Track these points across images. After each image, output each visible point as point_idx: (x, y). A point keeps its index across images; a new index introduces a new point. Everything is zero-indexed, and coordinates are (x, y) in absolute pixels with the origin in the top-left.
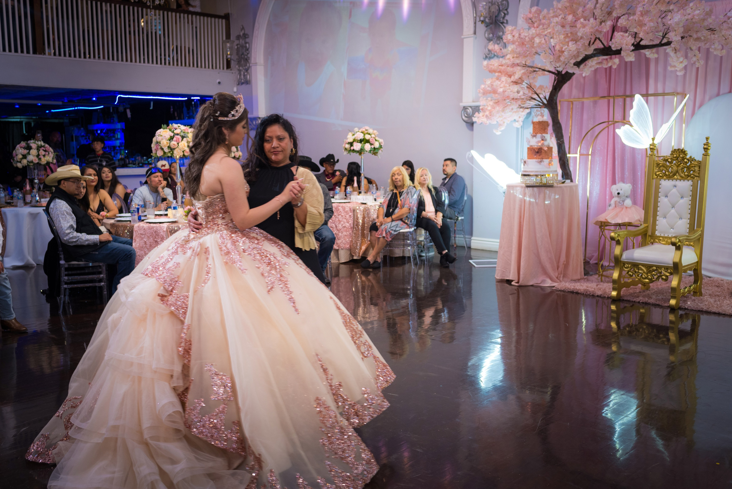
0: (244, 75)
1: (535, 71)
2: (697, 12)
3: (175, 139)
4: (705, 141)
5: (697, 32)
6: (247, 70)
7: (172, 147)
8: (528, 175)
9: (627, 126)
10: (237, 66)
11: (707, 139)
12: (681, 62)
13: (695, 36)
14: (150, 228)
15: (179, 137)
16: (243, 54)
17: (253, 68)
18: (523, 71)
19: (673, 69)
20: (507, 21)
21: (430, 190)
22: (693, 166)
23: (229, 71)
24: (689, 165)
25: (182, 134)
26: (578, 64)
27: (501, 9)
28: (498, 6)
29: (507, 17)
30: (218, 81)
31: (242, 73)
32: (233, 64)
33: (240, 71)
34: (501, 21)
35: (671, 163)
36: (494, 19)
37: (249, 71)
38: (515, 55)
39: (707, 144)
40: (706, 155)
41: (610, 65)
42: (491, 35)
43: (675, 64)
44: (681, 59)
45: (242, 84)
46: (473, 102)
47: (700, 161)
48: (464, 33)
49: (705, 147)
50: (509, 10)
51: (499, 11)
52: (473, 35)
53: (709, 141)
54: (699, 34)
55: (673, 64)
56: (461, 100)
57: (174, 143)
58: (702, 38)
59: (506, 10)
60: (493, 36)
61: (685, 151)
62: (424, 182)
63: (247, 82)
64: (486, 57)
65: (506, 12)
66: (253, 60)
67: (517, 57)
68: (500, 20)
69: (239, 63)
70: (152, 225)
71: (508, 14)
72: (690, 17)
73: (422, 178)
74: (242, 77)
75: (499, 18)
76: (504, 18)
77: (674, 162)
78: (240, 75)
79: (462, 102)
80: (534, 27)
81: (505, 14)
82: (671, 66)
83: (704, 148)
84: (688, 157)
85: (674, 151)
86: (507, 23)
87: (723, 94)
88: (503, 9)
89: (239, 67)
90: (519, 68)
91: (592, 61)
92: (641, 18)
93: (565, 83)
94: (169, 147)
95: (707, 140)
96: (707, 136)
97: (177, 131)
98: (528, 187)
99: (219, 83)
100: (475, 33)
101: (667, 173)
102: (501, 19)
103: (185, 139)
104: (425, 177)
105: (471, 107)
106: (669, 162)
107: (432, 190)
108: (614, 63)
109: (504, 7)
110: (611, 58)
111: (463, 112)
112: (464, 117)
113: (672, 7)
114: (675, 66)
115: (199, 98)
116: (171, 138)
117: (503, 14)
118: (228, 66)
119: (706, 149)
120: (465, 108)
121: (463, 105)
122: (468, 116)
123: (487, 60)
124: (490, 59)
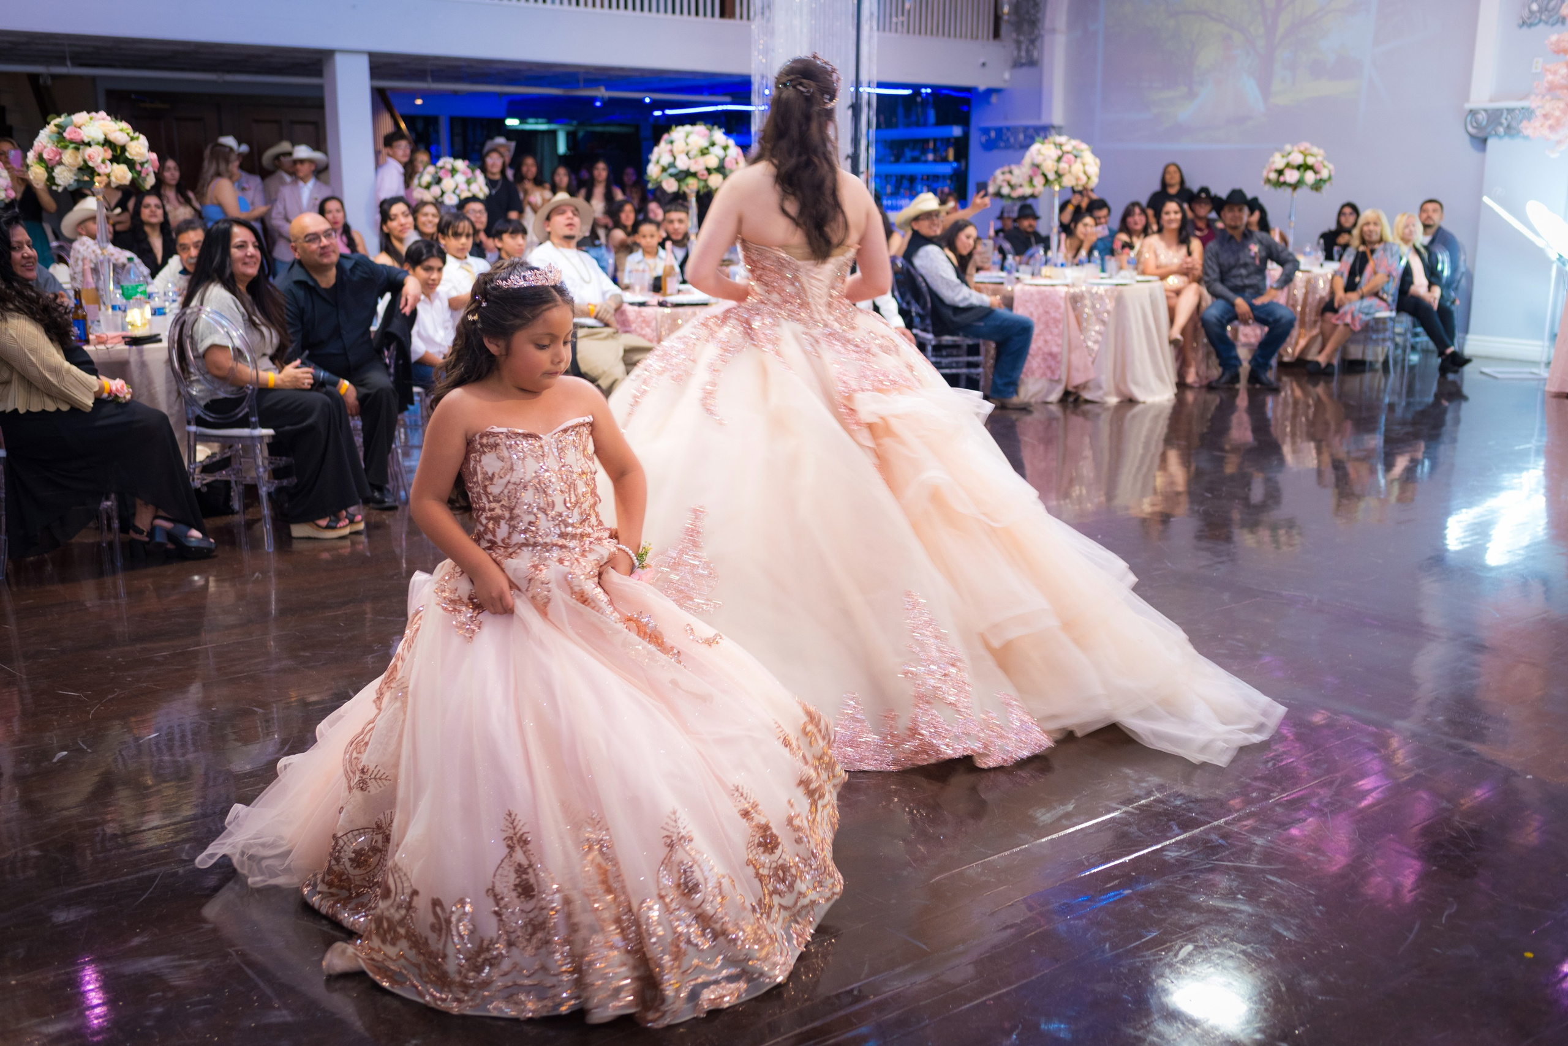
0: (1028, 51)
3: (1064, 159)
6: (1032, 42)
7: (1061, 172)
10: (1014, 35)
14: (1039, 293)
15: (1071, 157)
16: (1028, 12)
17: (1047, 39)
21: (1417, 251)
23: (997, 43)
25: (1075, 152)
30: (982, 60)
31: (1024, 47)
32: (1004, 29)
33: (1018, 43)
37: (1038, 43)
45: (1022, 65)
46: (1491, 101)
56: (1466, 97)
57: (1063, 165)
63: (1032, 63)
64: (1524, 23)
66: (1047, 24)
69: (1018, 27)
70: (1043, 288)
74: (1023, 54)
78: (1019, 49)
79: (1470, 102)
89: (1018, 35)
94: (1056, 172)
97: (1067, 148)
99: (984, 64)
103: (1079, 160)
105: (1486, 111)
107: (1422, 250)
111: (1469, 118)
112: (1471, 129)
115: (929, 91)
116: (1059, 159)
118: (996, 34)
120: (1473, 112)
121: (1468, 106)
122: (1479, 127)
123: (1525, 29)
124: (1530, 25)
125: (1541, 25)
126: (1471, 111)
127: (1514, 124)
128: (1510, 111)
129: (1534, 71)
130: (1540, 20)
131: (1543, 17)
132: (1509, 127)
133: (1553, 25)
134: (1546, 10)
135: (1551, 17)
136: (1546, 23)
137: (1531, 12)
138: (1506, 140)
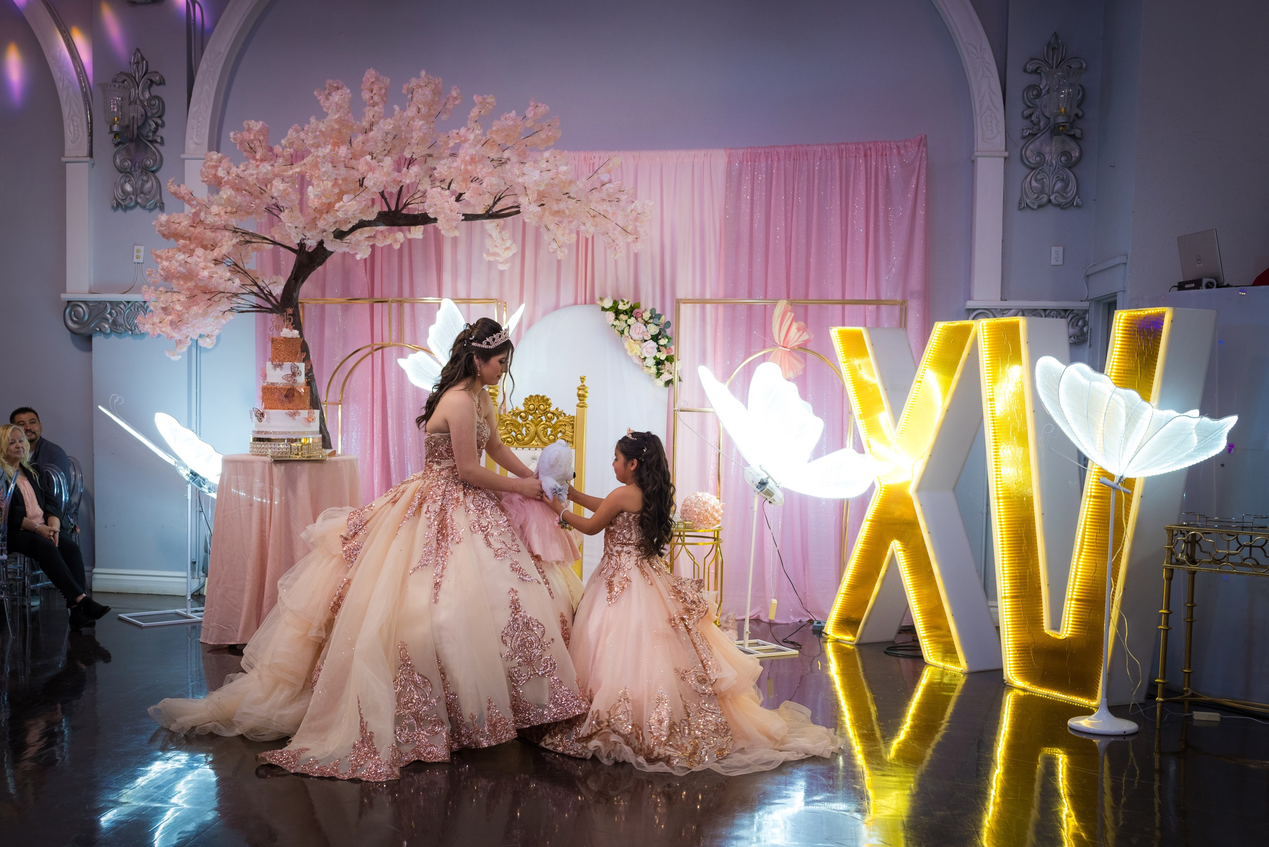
1: (247, 242)
2: (563, 168)
4: (580, 384)
5: (558, 201)
8: (269, 440)
9: (421, 354)
11: (582, 379)
12: (507, 248)
13: (555, 207)
18: (235, 241)
19: (491, 259)
20: (162, 138)
22: (561, 425)
24: (556, 423)
26: (340, 235)
27: (149, 114)
28: (144, 106)
29: (161, 132)
34: (150, 139)
35: (525, 419)
36: (135, 132)
38: (229, 209)
39: (582, 388)
40: (582, 406)
41: (388, 242)
42: (127, 164)
43: (497, 250)
44: (508, 243)
46: (92, 292)
47: (573, 417)
48: (67, 153)
49: (580, 392)
50: (165, 118)
51: (146, 118)
52: (88, 159)
53: (585, 383)
54: (562, 206)
55: (492, 250)
56: (62, 287)
58: (567, 211)
59: (160, 117)
60: (134, 165)
61: (548, 400)
62: (17, 456)
64: (119, 205)
65: (159, 122)
67: (231, 213)
68: (147, 136)
71: (163, 125)
72: (551, 174)
73: (13, 447)
75: (144, 132)
76: (155, 132)
77: (530, 417)
79: (65, 292)
80: (254, 158)
81: (156, 124)
82: (489, 254)
83: (579, 395)
84: (552, 409)
85: (529, 400)
86: (162, 143)
87: (566, 306)
88: (153, 116)
90: (227, 233)
91: (361, 234)
92: (469, 167)
93: (313, 269)
95: (582, 382)
96: (582, 375)
98: (277, 462)
100: (91, 155)
101: (519, 436)
102: (150, 134)
104: (20, 445)
105: (86, 303)
106: (521, 417)
108: (396, 241)
109: (155, 111)
110: (390, 232)
111: (68, 312)
112: (70, 323)
113: (506, 154)
114: (495, 254)
117: (154, 126)
119: (581, 397)
120: (71, 305)
121: (65, 297)
122: (79, 321)
123: (120, 211)
124: (126, 208)
125: (138, 208)
126: (69, 302)
127: (120, 320)
128: (115, 304)
129: (136, 260)
130: (137, 203)
131: (139, 200)
132: (114, 323)
133: (151, 210)
134: (142, 192)
135: (148, 200)
136: (144, 207)
137: (124, 192)
138: (113, 337)
